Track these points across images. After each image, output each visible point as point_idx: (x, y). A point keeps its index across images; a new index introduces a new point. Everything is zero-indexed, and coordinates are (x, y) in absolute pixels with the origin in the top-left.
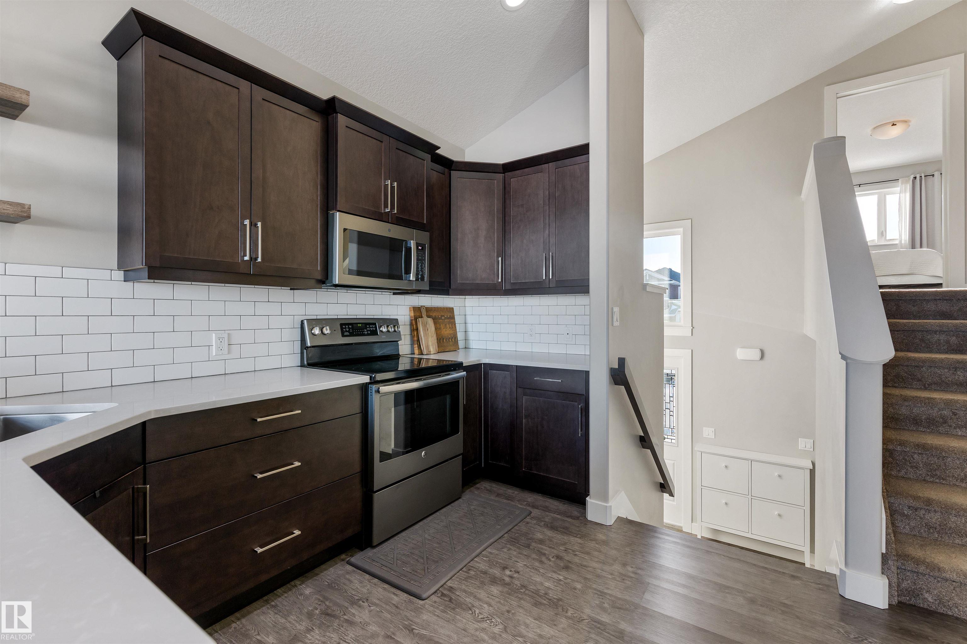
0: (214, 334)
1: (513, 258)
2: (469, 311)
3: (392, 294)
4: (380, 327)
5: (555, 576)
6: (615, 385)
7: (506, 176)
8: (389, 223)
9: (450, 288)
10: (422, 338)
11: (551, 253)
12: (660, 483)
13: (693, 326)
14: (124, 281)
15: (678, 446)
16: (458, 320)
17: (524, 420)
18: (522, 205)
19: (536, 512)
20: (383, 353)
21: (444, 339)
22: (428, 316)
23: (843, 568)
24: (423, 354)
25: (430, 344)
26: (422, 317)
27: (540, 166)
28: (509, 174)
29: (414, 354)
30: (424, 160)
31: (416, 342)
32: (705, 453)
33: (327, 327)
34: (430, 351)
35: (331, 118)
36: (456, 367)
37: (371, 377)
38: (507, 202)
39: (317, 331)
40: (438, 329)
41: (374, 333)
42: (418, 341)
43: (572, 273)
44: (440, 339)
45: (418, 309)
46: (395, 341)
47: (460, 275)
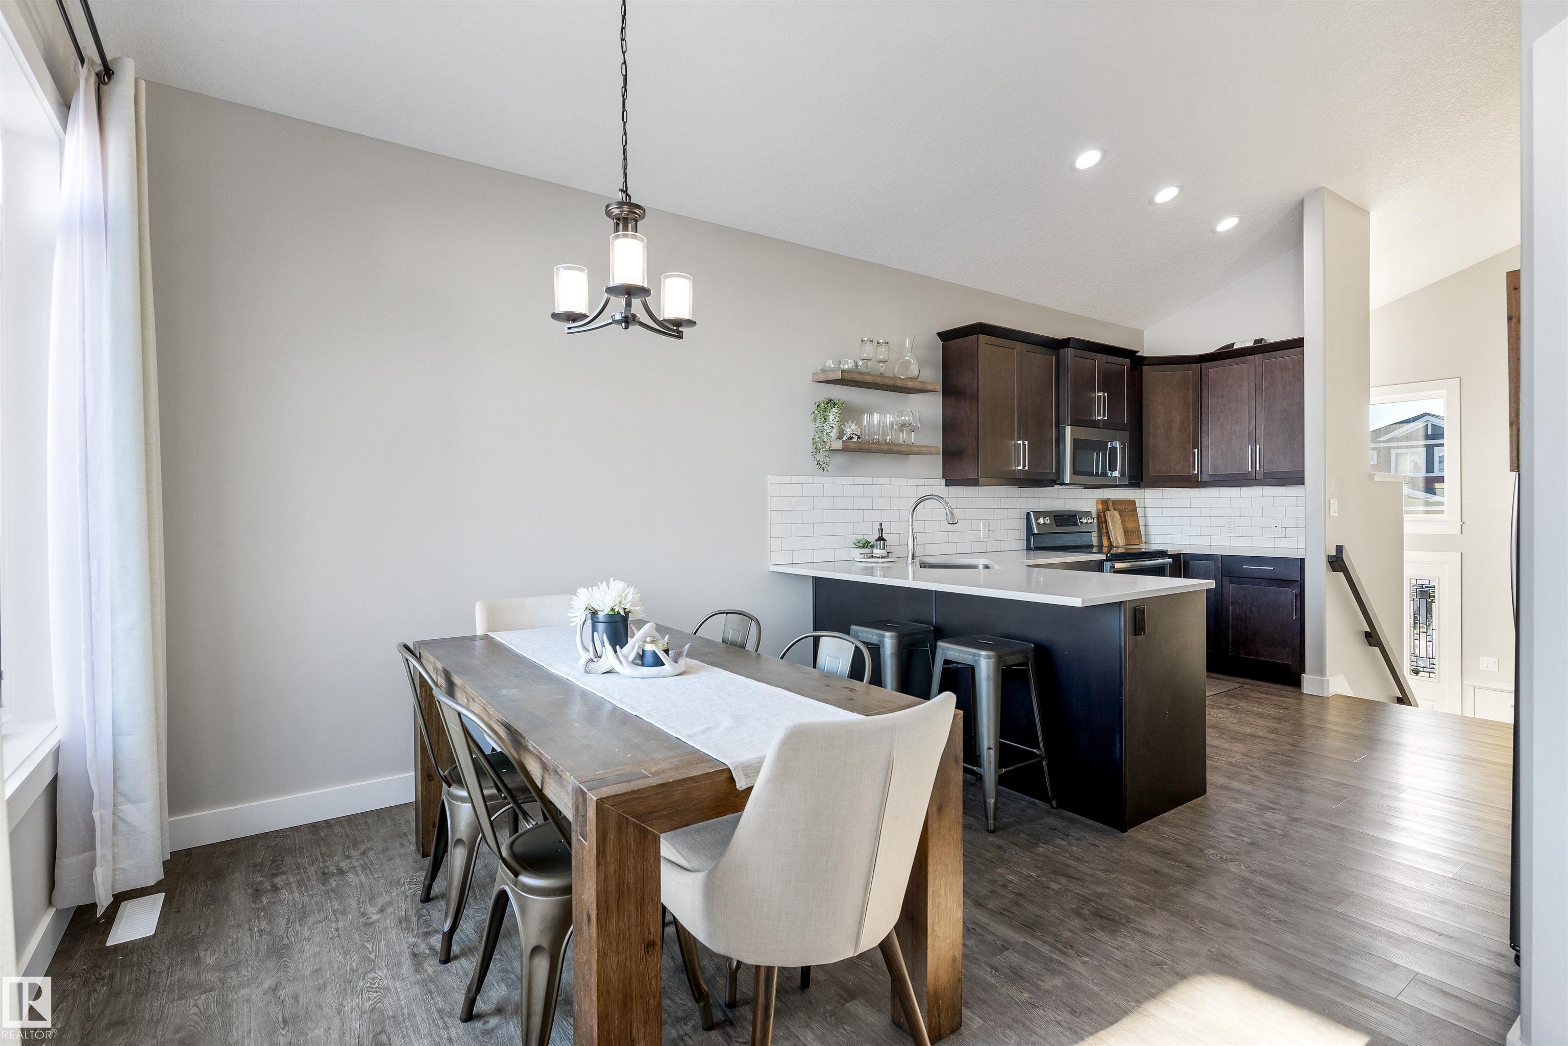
1: (1211, 450)
2: (1149, 503)
4: (1080, 518)
6: (1333, 571)
7: (1203, 367)
8: (1100, 428)
9: (1142, 481)
10: (1111, 530)
11: (1258, 446)
12: (1397, 697)
13: (1463, 521)
14: (946, 485)
15: (1439, 682)
16: (1140, 512)
17: (1230, 607)
18: (1223, 396)
19: (1245, 686)
20: (1082, 541)
21: (1128, 532)
22: (1115, 509)
24: (1112, 545)
25: (1118, 535)
26: (1109, 510)
28: (1207, 364)
29: (1103, 544)
30: (1125, 366)
31: (1105, 534)
32: (1480, 688)
33: (1048, 518)
34: (1119, 543)
35: (1061, 351)
36: (1162, 554)
37: (1107, 555)
38: (1204, 392)
39: (1041, 521)
40: (1123, 522)
41: (1075, 524)
42: (1108, 533)
43: (1282, 465)
44: (1126, 532)
45: (1105, 502)
46: (1091, 532)
47: (1152, 468)
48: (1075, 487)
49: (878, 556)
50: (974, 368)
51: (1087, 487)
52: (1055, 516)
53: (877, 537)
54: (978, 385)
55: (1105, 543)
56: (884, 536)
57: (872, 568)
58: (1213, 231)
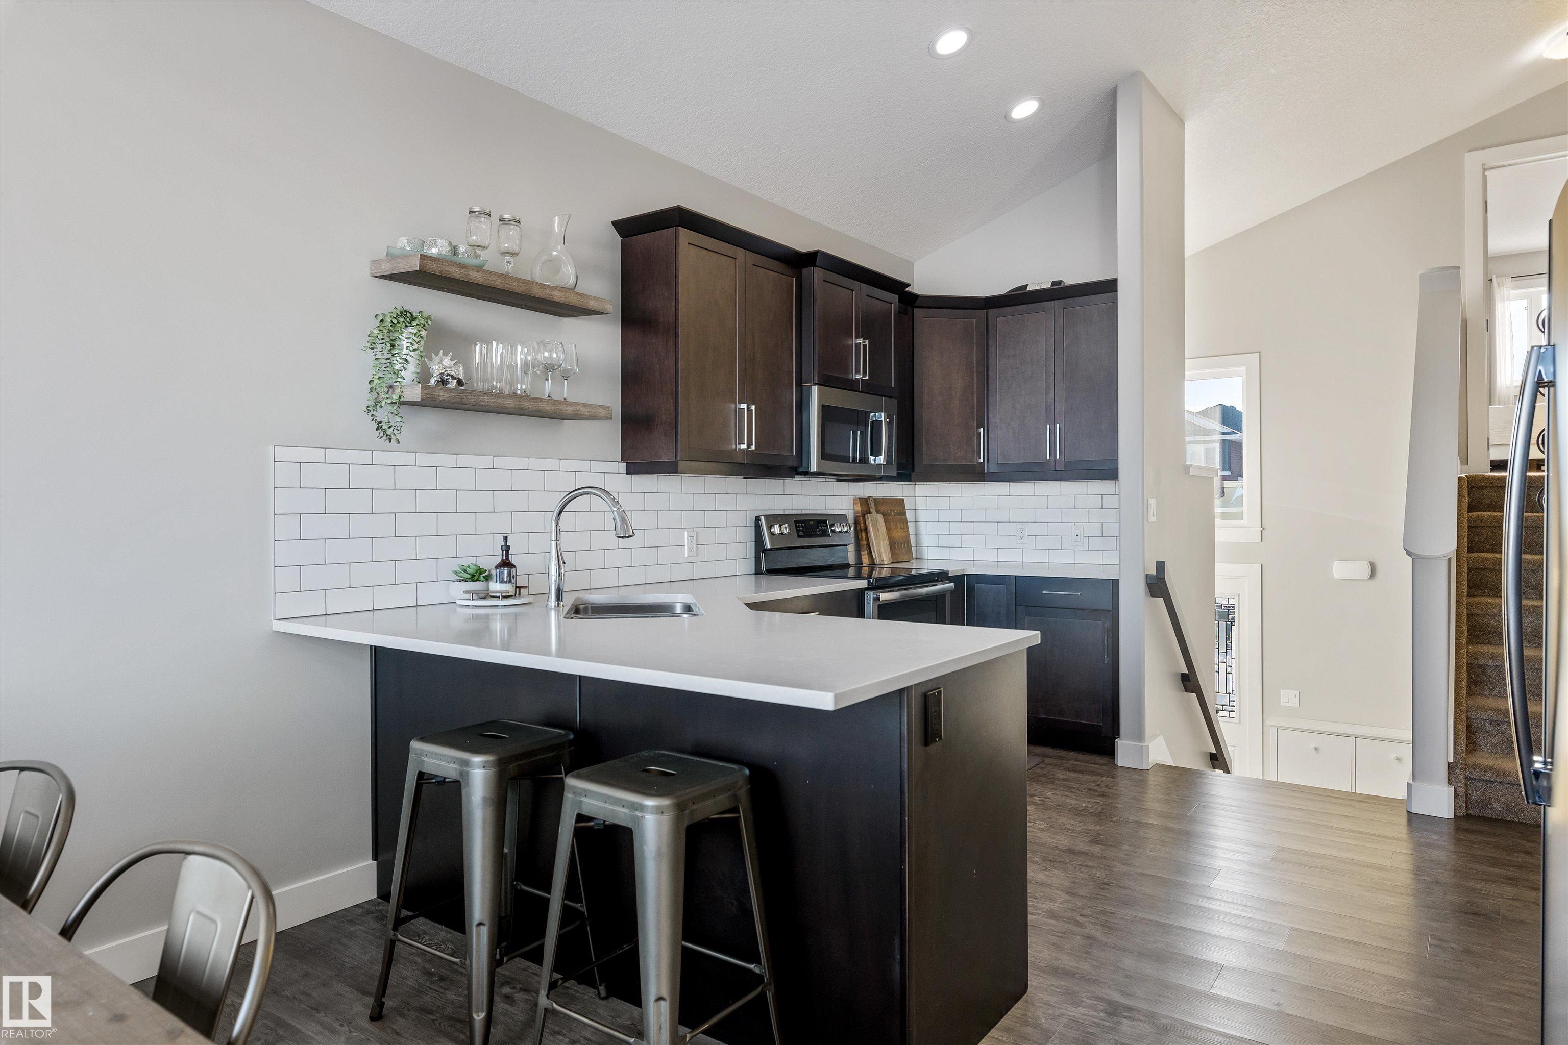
0: (686, 532)
1: (1000, 430)
2: (921, 503)
3: (836, 480)
4: (832, 525)
5: (1090, 800)
6: (1151, 598)
7: (990, 314)
8: (859, 392)
9: (913, 471)
10: (873, 542)
11: (1058, 425)
12: (1210, 753)
13: (1263, 527)
14: (627, 474)
15: (1240, 723)
16: (910, 516)
18: (1014, 356)
19: (1047, 760)
20: (833, 561)
21: (895, 543)
22: (878, 512)
23: (1411, 782)
24: (875, 564)
25: (883, 550)
26: (870, 513)
27: (1042, 303)
28: (996, 311)
29: (862, 564)
30: (892, 304)
31: (865, 547)
32: (1284, 728)
33: (786, 525)
34: (883, 561)
35: (805, 271)
36: (941, 576)
37: (869, 582)
38: (992, 349)
39: (776, 529)
40: (888, 530)
41: (825, 534)
42: (868, 545)
43: (1089, 453)
44: (893, 545)
45: (865, 502)
46: (846, 545)
47: (927, 454)
48: (824, 480)
49: (498, 595)
50: (671, 282)
51: (841, 478)
52: (796, 522)
53: (498, 560)
54: (677, 309)
55: (866, 560)
56: (513, 559)
57: (487, 617)
58: (1007, 117)
